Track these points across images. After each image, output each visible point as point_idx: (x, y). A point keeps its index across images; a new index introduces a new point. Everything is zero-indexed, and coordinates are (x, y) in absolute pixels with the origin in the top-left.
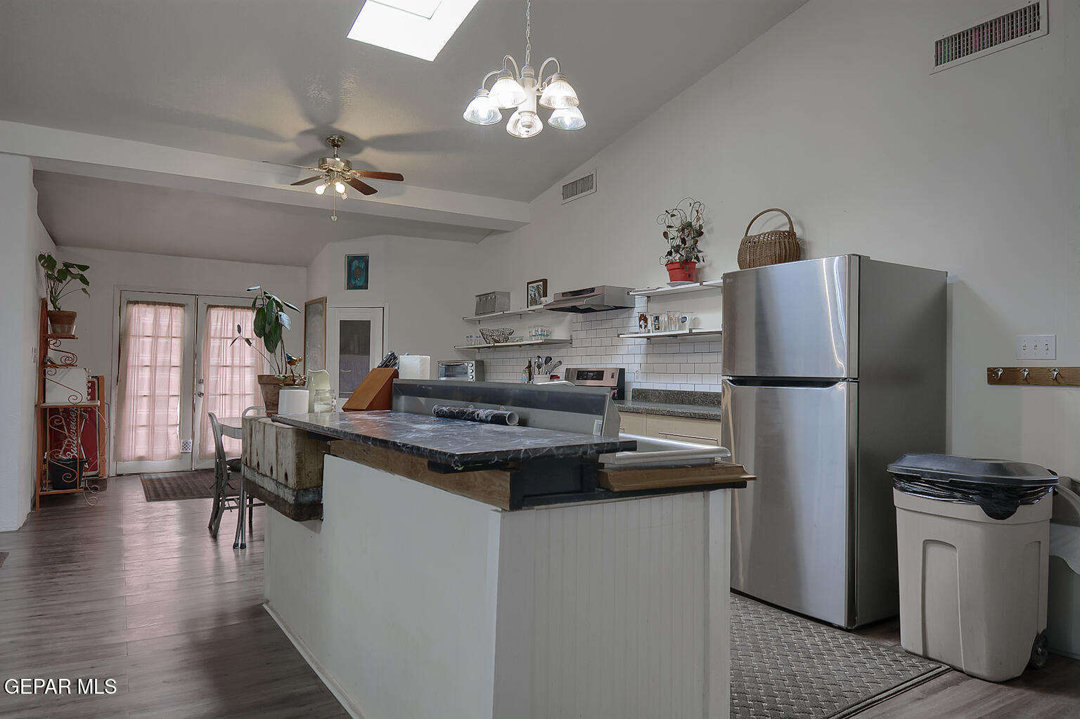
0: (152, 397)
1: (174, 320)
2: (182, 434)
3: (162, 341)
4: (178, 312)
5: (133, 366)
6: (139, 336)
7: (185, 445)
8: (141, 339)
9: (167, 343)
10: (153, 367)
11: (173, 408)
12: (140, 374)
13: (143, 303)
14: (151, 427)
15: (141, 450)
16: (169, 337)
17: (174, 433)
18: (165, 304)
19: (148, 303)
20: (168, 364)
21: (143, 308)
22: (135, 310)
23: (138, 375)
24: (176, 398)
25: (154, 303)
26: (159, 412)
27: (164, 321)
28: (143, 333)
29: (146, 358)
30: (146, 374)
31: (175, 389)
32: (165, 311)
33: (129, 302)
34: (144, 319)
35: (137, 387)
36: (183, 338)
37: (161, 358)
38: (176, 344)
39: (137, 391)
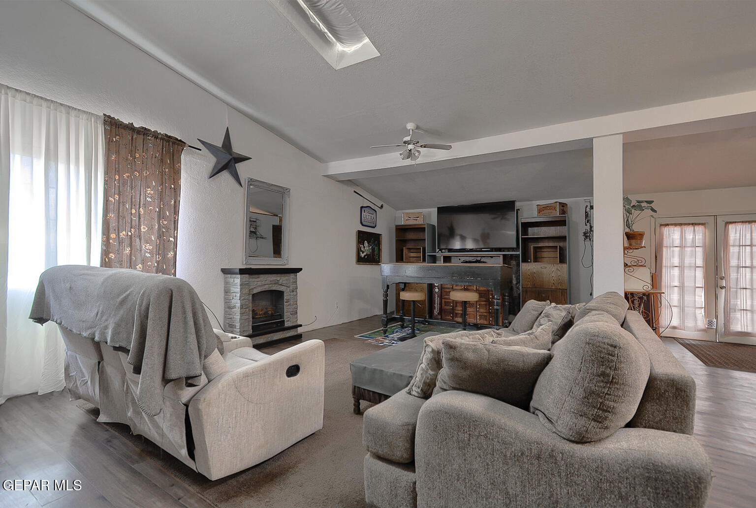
0: (682, 288)
1: (696, 235)
2: (707, 314)
3: (688, 250)
4: (700, 229)
5: (666, 266)
6: (670, 247)
7: (710, 323)
8: (672, 249)
9: (692, 251)
10: (681, 267)
11: (699, 296)
12: (671, 271)
13: (672, 225)
14: (682, 307)
15: (675, 322)
16: (693, 247)
17: (701, 313)
18: (689, 224)
19: (676, 225)
20: (694, 265)
21: (672, 228)
22: (666, 230)
23: (670, 272)
24: (701, 289)
25: (681, 225)
26: (688, 298)
27: (689, 236)
28: (673, 245)
29: (676, 261)
30: (676, 272)
31: (700, 282)
32: (689, 230)
33: (661, 225)
34: (673, 235)
35: (670, 280)
36: (704, 247)
37: (687, 261)
38: (700, 251)
39: (670, 283)
